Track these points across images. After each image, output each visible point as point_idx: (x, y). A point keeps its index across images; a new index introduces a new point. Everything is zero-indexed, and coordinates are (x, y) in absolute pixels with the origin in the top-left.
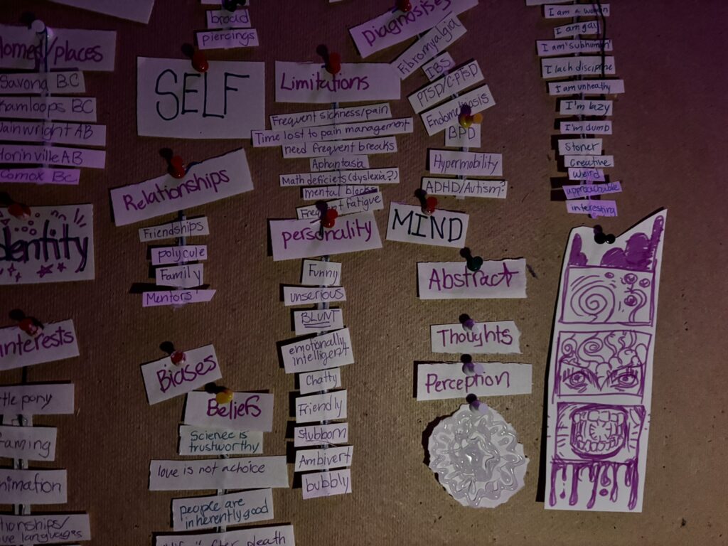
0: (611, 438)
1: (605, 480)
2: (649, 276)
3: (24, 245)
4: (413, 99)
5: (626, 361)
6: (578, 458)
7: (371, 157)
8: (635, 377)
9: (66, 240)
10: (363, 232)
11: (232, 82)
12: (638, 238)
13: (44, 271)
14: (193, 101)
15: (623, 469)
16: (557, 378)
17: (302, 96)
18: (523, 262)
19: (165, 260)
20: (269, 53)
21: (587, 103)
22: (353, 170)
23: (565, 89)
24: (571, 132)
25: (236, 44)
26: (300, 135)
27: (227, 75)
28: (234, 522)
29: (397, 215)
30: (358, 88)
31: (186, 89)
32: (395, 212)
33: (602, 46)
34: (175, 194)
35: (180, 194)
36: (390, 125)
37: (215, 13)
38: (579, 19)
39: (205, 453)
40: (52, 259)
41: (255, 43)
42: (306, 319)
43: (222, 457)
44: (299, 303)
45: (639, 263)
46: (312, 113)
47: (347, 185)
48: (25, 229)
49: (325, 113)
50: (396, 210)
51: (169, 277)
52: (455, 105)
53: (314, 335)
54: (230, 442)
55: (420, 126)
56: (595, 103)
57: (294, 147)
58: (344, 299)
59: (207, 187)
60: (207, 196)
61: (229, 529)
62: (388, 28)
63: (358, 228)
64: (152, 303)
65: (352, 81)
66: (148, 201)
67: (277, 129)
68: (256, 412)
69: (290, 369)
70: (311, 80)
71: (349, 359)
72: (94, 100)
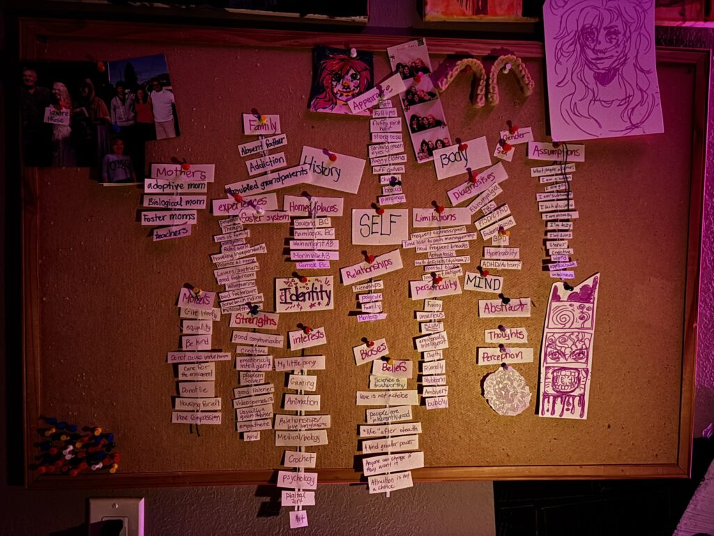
0: (571, 383)
1: (569, 404)
2: (591, 305)
3: (304, 294)
4: (477, 224)
5: (579, 347)
6: (555, 393)
7: (456, 251)
8: (584, 354)
9: (321, 291)
10: (453, 286)
11: (393, 219)
12: (585, 287)
13: (312, 306)
14: (376, 228)
15: (577, 399)
16: (546, 355)
17: (425, 224)
18: (529, 299)
19: (365, 301)
20: (410, 205)
21: (560, 223)
22: (448, 257)
23: (550, 217)
24: (553, 237)
25: (396, 202)
26: (423, 242)
27: (391, 215)
28: (394, 420)
29: (469, 278)
30: (451, 220)
31: (373, 222)
32: (468, 276)
33: (568, 195)
34: (368, 270)
35: (371, 270)
36: (466, 236)
37: (386, 188)
38: (557, 183)
39: (381, 388)
40: (316, 301)
41: (404, 201)
42: (427, 327)
43: (389, 390)
44: (423, 319)
45: (586, 299)
46: (429, 232)
47: (446, 264)
48: (304, 287)
49: (435, 231)
51: (367, 308)
52: (496, 226)
53: (430, 334)
54: (392, 383)
55: (480, 237)
56: (564, 223)
57: (421, 248)
58: (444, 317)
59: (382, 267)
60: (382, 271)
61: (392, 424)
62: (465, 191)
63: (450, 284)
64: (362, 320)
65: (448, 216)
66: (357, 274)
67: (414, 239)
68: (404, 369)
69: (420, 349)
70: (429, 216)
71: (446, 345)
72: (334, 229)
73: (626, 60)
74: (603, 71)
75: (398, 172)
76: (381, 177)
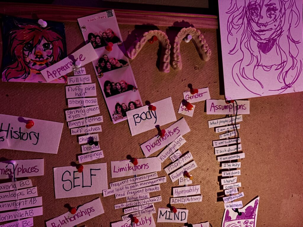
2: (253, 220)
4: (166, 169)
7: (150, 193)
10: (148, 221)
11: (93, 172)
12: (249, 208)
14: (78, 182)
17: (123, 174)
18: (208, 223)
20: (108, 160)
21: (231, 164)
22: (143, 199)
23: (224, 159)
24: (226, 175)
25: (94, 158)
26: (121, 189)
27: (91, 170)
29: (161, 213)
30: (145, 168)
31: (75, 177)
32: (160, 212)
33: (237, 141)
34: (72, 219)
35: (75, 219)
36: (158, 180)
37: (85, 146)
38: (229, 132)
41: (102, 156)
45: (250, 216)
46: (126, 180)
47: (141, 205)
49: (132, 179)
50: (161, 211)
52: (182, 170)
55: (169, 180)
56: (234, 163)
57: (120, 194)
59: (86, 215)
60: (86, 218)
62: (155, 143)
63: (146, 220)
65: (142, 166)
66: (62, 224)
67: (113, 188)
70: (126, 167)
72: (36, 188)
73: (281, 32)
74: (265, 42)
75: (95, 131)
76: (79, 138)
